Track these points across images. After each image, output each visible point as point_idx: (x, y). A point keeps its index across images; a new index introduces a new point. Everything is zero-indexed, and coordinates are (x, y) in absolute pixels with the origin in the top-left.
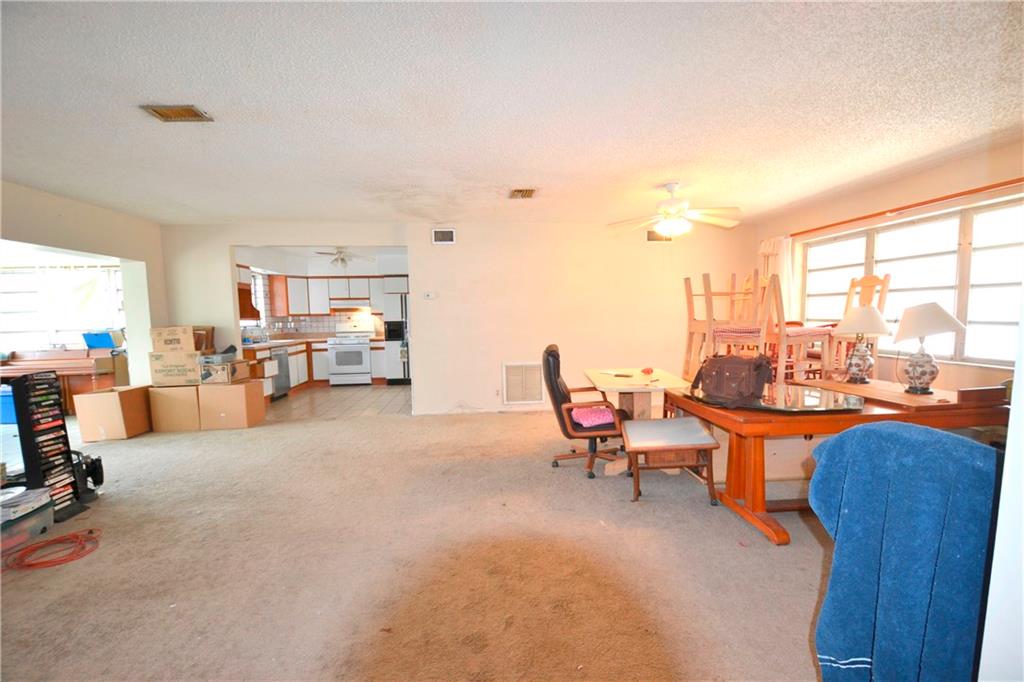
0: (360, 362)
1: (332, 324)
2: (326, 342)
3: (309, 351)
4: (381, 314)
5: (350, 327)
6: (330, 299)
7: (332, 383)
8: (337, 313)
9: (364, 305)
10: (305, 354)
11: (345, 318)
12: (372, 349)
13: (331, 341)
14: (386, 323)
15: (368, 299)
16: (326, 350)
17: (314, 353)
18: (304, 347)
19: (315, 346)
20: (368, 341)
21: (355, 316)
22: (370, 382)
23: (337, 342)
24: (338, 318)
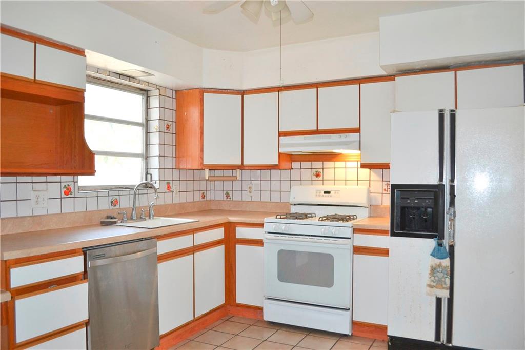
0: (328, 282)
1: (285, 186)
2: (261, 225)
3: (230, 243)
4: (386, 166)
5: (318, 194)
6: (281, 134)
7: (267, 317)
8: (296, 165)
9: (347, 145)
10: (222, 248)
11: (307, 174)
12: (357, 250)
13: (271, 223)
14: (394, 187)
15: (358, 130)
16: (259, 243)
17: (239, 248)
18: (219, 234)
19: (242, 233)
20: (348, 232)
21: (332, 170)
22: (347, 330)
23: (283, 228)
24: (295, 174)
